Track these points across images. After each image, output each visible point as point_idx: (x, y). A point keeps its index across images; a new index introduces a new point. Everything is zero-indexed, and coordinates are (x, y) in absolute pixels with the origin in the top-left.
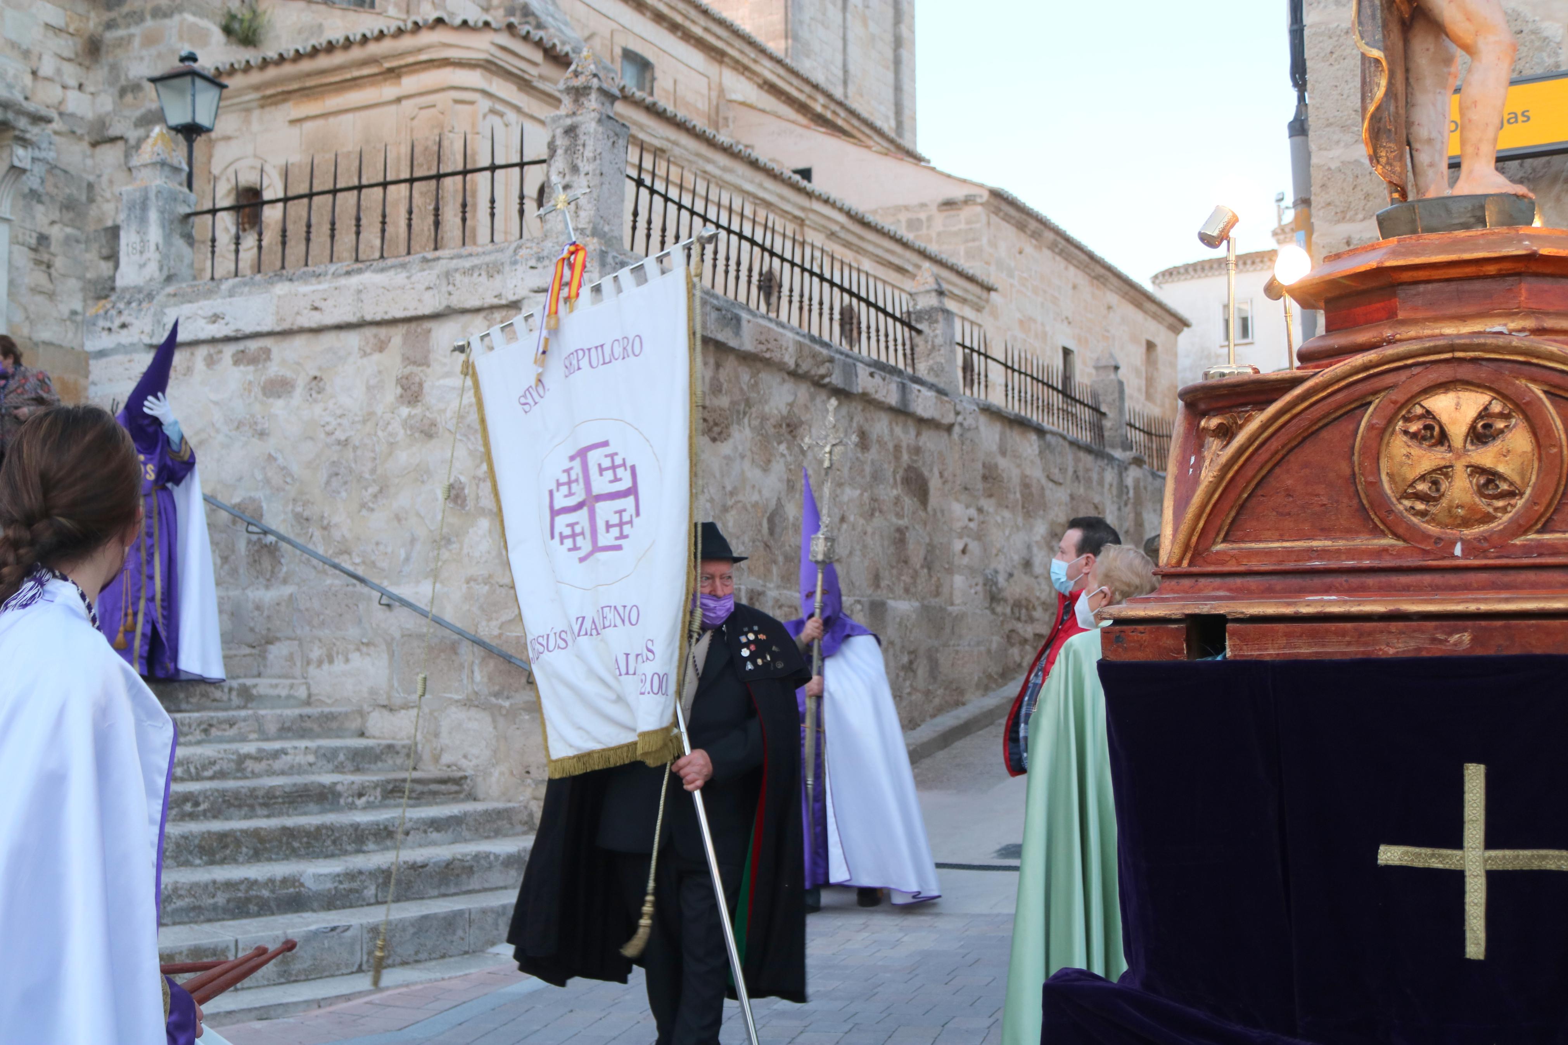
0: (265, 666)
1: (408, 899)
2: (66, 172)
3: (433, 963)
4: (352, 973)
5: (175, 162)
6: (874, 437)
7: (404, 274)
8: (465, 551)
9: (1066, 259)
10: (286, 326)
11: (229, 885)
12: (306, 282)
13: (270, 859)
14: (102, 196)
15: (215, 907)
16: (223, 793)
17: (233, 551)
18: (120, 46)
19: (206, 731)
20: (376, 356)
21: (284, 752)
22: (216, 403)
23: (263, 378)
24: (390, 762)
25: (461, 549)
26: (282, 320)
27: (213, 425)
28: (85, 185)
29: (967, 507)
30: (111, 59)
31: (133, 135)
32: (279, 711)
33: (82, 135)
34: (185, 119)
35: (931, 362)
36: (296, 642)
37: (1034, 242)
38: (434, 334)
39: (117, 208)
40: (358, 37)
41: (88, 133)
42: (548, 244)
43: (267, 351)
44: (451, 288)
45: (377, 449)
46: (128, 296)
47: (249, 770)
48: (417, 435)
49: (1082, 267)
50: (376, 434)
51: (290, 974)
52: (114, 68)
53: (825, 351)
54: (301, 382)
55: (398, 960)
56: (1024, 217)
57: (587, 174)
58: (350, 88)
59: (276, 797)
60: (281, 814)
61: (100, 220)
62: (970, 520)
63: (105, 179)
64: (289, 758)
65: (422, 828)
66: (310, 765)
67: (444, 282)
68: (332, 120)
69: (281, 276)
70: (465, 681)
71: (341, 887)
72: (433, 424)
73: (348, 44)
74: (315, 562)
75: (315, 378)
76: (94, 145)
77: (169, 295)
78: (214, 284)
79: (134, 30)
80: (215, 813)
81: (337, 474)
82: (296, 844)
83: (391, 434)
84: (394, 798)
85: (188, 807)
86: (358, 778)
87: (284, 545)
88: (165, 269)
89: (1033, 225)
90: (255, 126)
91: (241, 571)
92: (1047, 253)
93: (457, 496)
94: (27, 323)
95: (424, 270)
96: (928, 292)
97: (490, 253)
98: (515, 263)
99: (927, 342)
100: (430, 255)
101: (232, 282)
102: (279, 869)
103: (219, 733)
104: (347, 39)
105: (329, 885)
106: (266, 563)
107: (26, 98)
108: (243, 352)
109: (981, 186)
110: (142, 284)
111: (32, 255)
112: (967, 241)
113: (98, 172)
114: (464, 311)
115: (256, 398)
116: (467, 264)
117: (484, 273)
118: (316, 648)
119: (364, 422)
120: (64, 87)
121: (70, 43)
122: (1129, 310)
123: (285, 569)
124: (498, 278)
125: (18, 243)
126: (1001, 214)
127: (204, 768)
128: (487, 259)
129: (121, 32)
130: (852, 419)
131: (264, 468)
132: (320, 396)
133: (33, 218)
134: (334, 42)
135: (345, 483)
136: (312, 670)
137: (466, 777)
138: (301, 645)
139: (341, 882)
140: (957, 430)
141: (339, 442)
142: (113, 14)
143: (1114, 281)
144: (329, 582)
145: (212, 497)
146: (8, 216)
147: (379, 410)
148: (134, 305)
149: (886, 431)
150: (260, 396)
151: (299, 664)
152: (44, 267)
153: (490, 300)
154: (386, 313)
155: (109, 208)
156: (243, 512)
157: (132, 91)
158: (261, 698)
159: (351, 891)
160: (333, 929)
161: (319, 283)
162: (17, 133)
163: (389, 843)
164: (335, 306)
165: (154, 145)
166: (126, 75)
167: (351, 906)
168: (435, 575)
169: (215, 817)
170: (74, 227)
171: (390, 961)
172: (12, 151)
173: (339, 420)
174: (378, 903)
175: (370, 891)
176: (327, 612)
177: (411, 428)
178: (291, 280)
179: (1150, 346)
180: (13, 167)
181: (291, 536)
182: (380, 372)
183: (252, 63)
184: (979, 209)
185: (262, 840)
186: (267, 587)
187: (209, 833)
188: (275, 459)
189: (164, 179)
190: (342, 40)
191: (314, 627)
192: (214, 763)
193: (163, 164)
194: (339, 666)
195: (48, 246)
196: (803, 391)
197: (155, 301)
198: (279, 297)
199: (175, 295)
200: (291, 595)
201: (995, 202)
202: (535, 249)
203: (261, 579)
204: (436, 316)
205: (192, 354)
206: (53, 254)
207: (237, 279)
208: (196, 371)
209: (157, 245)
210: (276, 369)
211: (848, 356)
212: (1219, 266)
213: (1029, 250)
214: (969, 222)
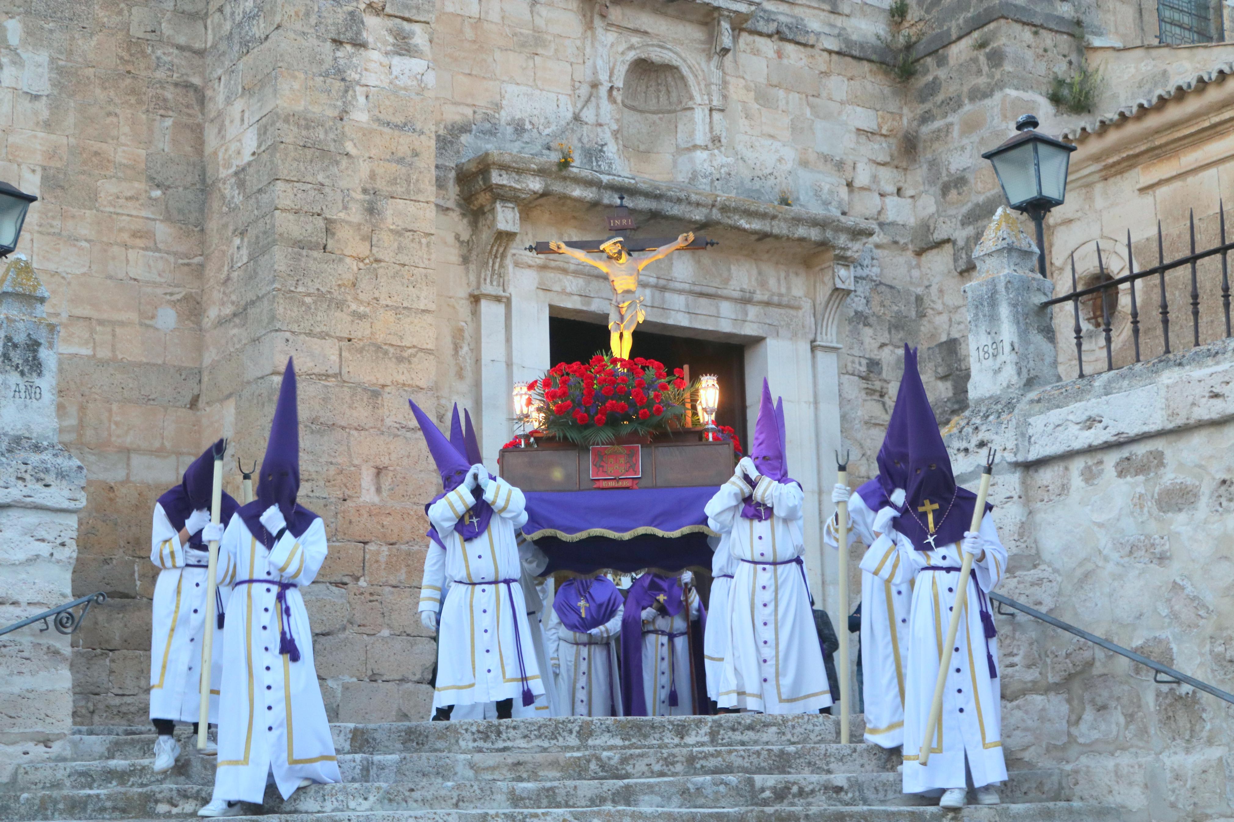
2: (891, 287)
5: (1024, 246)
10: (1180, 421)
12: (1200, 365)
14: (933, 309)
17: (1139, 706)
18: (938, 138)
22: (1101, 525)
23: (1157, 489)
26: (1174, 414)
27: (1100, 552)
28: (913, 299)
30: (929, 156)
31: (961, 235)
33: (906, 244)
34: (1031, 193)
39: (950, 320)
40: (1214, 76)
41: (912, 241)
43: (1159, 457)
46: (984, 409)
52: (933, 164)
54: (1206, 488)
58: (1210, 138)
61: (933, 336)
63: (934, 290)
68: (1190, 179)
69: (1168, 361)
73: (1202, 85)
75: (1224, 482)
76: (919, 253)
77: (1032, 401)
78: (1085, 382)
79: (950, 119)
87: (1205, 697)
88: (1024, 371)
90: (1099, 202)
91: (1152, 731)
94: (864, 461)
101: (1106, 376)
104: (1201, 80)
106: (1183, 721)
107: (844, 213)
108: (1128, 459)
110: (998, 392)
111: (863, 384)
113: (926, 283)
115: (1150, 514)
120: (882, 195)
121: (884, 145)
123: (1208, 726)
125: (847, 373)
129: (938, 124)
131: (1169, 600)
132: (1231, 505)
133: (862, 343)
134: (1185, 87)
142: (927, 106)
145: (1106, 640)
146: (835, 345)
148: (991, 418)
150: (1155, 511)
152: (876, 397)
155: (941, 321)
156: (1148, 657)
157: (956, 186)
161: (1217, 363)
162: (837, 252)
165: (998, 229)
166: (947, 169)
172: (834, 272)
178: (1180, 364)
180: (837, 289)
181: (1213, 684)
183: (1089, 129)
186: (1187, 751)
188: (1183, 588)
189: (1013, 267)
190: (1194, 83)
193: (1010, 249)
195: (880, 373)
197: (1016, 411)
198: (1168, 387)
199: (1039, 401)
200: (1220, 759)
203: (1179, 741)
205: (1067, 469)
206: (885, 381)
207: (1112, 373)
208: (1073, 488)
209: (1012, 345)
210: (1172, 476)
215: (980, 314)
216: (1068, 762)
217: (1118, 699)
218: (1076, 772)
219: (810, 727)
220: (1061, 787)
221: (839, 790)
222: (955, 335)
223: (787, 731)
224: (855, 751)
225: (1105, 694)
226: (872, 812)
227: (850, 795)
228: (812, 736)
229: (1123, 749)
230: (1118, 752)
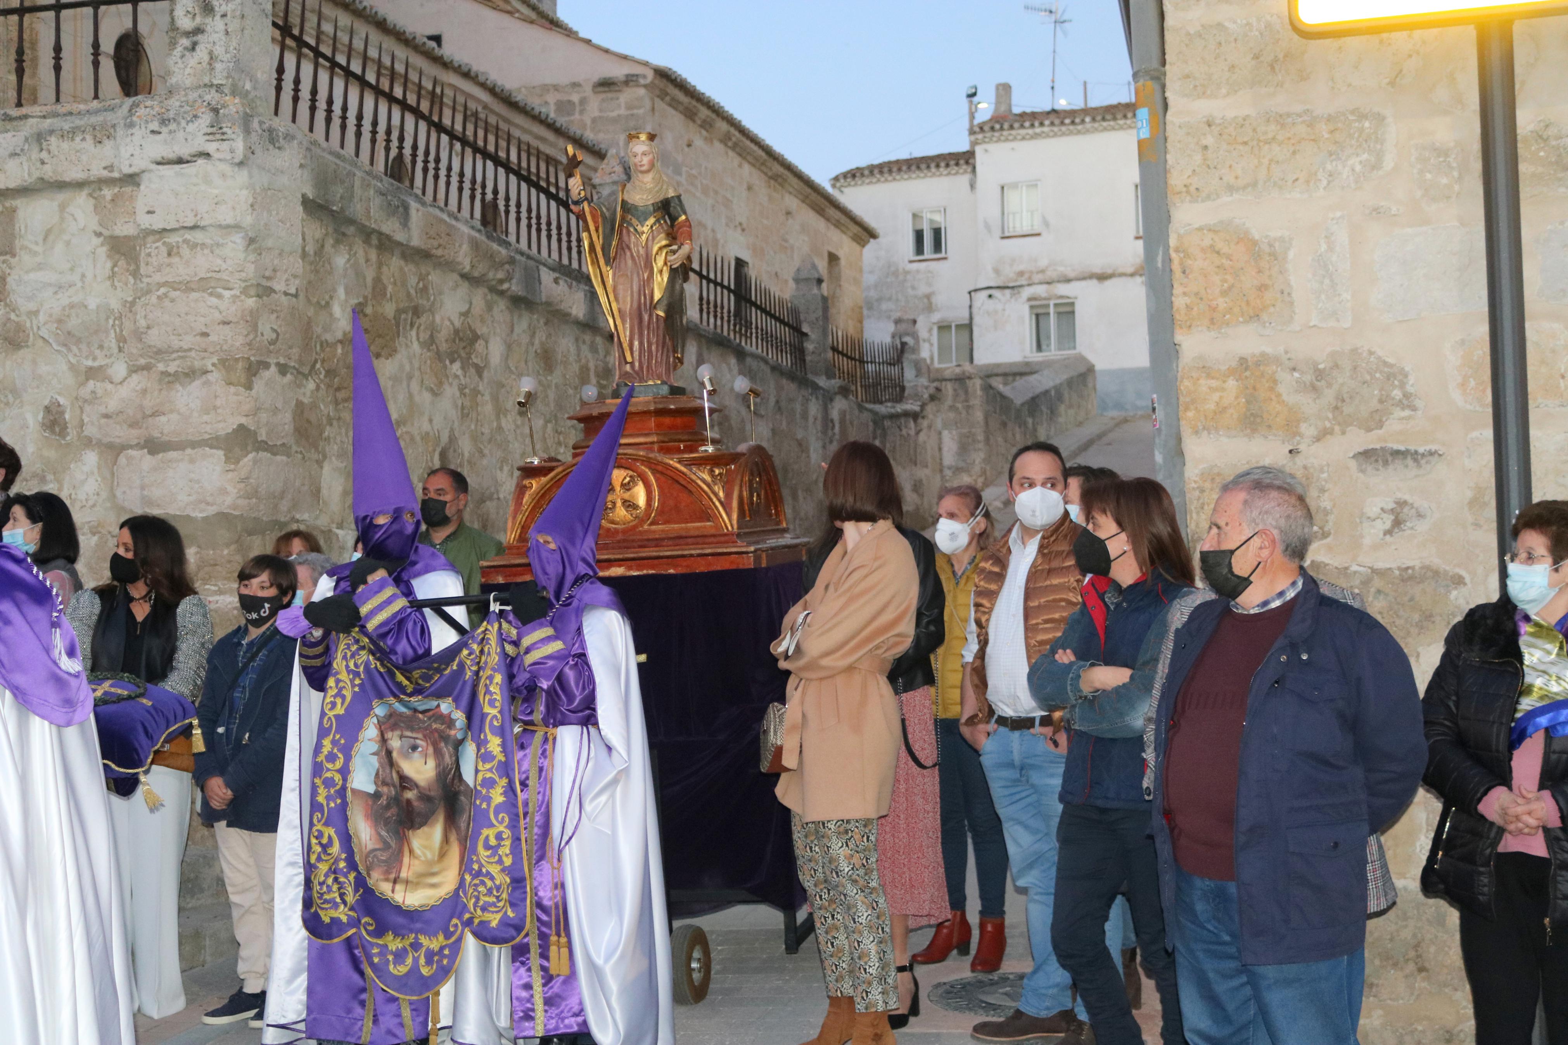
6: (559, 357)
9: (740, 155)
37: (704, 132)
38: (21, 214)
42: (175, 103)
44: (44, 155)
49: (757, 164)
53: (504, 251)
56: (694, 103)
57: (224, 16)
67: (36, 149)
72: (20, 329)
89: (704, 112)
92: (718, 145)
95: (7, 131)
97: (97, 112)
98: (131, 125)
100: (15, 112)
109: (646, 64)
114: (61, 185)
116: (66, 125)
117: (89, 138)
122: (809, 217)
124: (108, 144)
126: (668, 98)
128: (94, 119)
130: (533, 335)
143: (794, 181)
149: (572, 351)
153: (97, 171)
179: (833, 258)
184: (642, 91)
196: (479, 297)
201: (662, 83)
202: (157, 109)
204: (24, 191)
211: (529, 257)
212: (909, 168)
213: (699, 142)
214: (629, 107)
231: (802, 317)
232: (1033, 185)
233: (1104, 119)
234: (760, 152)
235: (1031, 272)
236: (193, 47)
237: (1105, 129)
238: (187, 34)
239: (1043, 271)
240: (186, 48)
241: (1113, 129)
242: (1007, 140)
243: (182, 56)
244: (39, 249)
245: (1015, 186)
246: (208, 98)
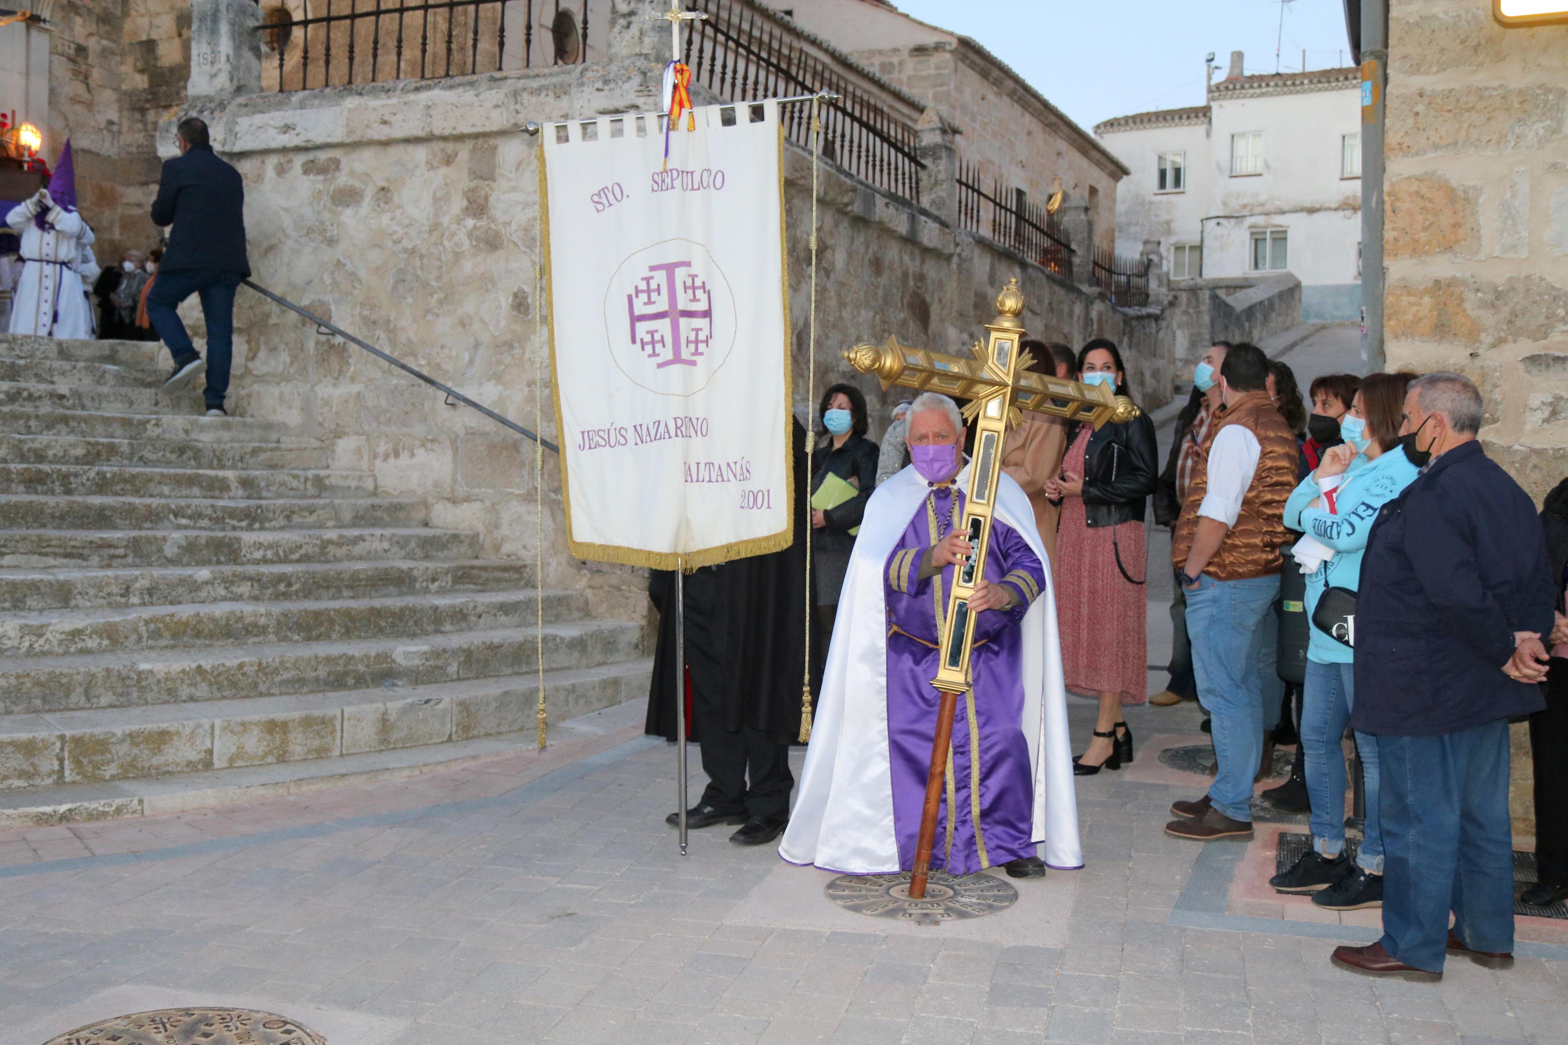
0: (333, 459)
1: (485, 677)
3: (513, 735)
4: (443, 742)
6: (887, 263)
7: (472, 92)
8: (527, 356)
9: (1023, 107)
10: (355, 138)
11: (328, 660)
12: (376, 97)
13: (359, 637)
14: (136, 11)
15: (317, 680)
16: (313, 575)
17: (302, 349)
19: (288, 518)
20: (443, 170)
21: (362, 538)
22: (286, 210)
23: (332, 188)
24: (455, 550)
25: (523, 354)
26: (352, 132)
27: (284, 231)
29: (962, 331)
32: (353, 501)
35: (933, 196)
36: (364, 437)
37: (995, 89)
38: (500, 150)
39: (151, 23)
42: (614, 68)
43: (336, 163)
44: (518, 106)
45: (443, 258)
46: (199, 105)
47: (332, 554)
48: (482, 246)
49: (1036, 114)
50: (442, 244)
51: (389, 742)
53: (848, 181)
54: (369, 192)
55: (482, 731)
56: (988, 65)
59: (360, 580)
60: (364, 596)
61: (134, 34)
62: (964, 344)
64: (367, 544)
65: (493, 611)
66: (385, 551)
67: (512, 101)
69: (351, 90)
70: (526, 477)
71: (428, 663)
72: (498, 235)
74: (382, 362)
75: (383, 189)
77: (240, 105)
78: (284, 96)
80: (307, 593)
81: (403, 281)
82: (383, 624)
83: (456, 245)
84: (463, 583)
85: (282, 587)
86: (431, 565)
87: (353, 347)
88: (235, 79)
89: (996, 73)
91: (310, 370)
92: (1006, 99)
93: (520, 305)
94: (66, 131)
95: (493, 89)
96: (933, 130)
97: (557, 74)
98: (582, 84)
99: (930, 177)
100: (498, 75)
101: (301, 94)
102: (371, 647)
103: (300, 520)
105: (417, 662)
106: (334, 363)
108: (312, 161)
109: (951, 34)
110: (213, 93)
111: (71, 66)
112: (935, 86)
115: (325, 206)
116: (535, 84)
117: (551, 93)
118: (382, 444)
119: (431, 232)
122: (1076, 157)
123: (352, 369)
124: (565, 99)
125: (57, 53)
126: (968, 61)
127: (292, 551)
128: (555, 80)
130: (868, 247)
131: (332, 273)
132: (387, 207)
133: (72, 30)
135: (411, 289)
136: (378, 463)
137: (525, 566)
138: (368, 439)
139: (427, 660)
140: (955, 259)
141: (405, 250)
143: (1065, 129)
144: (394, 382)
145: (283, 298)
147: (445, 221)
149: (897, 259)
150: (329, 203)
151: (366, 458)
152: (81, 78)
154: (454, 129)
155: (144, 22)
156: (313, 314)
158: (333, 488)
159: (436, 667)
160: (427, 702)
161: (389, 98)
163: (464, 625)
164: (404, 121)
167: (436, 682)
168: (498, 378)
169: (306, 597)
170: (109, 39)
171: (476, 732)
173: (406, 230)
174: (459, 679)
175: (453, 669)
176: (394, 410)
177: (477, 239)
178: (360, 94)
179: (1093, 191)
181: (359, 337)
182: (446, 185)
184: (948, 56)
185: (352, 619)
186: (335, 386)
187: (306, 611)
188: (344, 265)
191: (380, 423)
192: (301, 547)
194: (404, 460)
195: (86, 58)
196: (832, 219)
197: (227, 111)
198: (349, 110)
199: (246, 105)
200: (359, 393)
201: (963, 49)
202: (601, 72)
203: (329, 377)
204: (502, 133)
205: (263, 162)
206: (90, 65)
207: (306, 92)
208: (267, 179)
209: (228, 56)
210: (345, 179)
211: (867, 186)
212: (1157, 119)
213: (991, 97)
214: (938, 68)
215: (204, 27)
216: (243, 388)
217: (287, 343)
218: (249, 396)
219: (36, 346)
220: (237, 407)
221: (62, 397)
222: (154, 36)
223: (16, 347)
224: (74, 367)
225: (277, 339)
226: (91, 416)
227: (71, 402)
228: (38, 353)
229: (288, 381)
230: (283, 384)
231: (1072, 237)
232: (1257, 134)
233: (1319, 82)
234: (1038, 105)
235: (1253, 205)
236: (628, 27)
237: (1320, 90)
238: (624, 16)
239: (1262, 205)
240: (623, 27)
241: (1326, 89)
242: (1238, 98)
243: (620, 33)
244: (513, 176)
245: (1243, 135)
246: (638, 64)
